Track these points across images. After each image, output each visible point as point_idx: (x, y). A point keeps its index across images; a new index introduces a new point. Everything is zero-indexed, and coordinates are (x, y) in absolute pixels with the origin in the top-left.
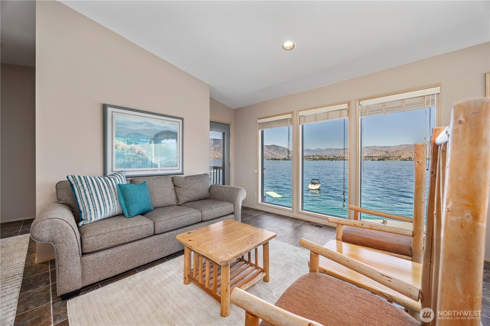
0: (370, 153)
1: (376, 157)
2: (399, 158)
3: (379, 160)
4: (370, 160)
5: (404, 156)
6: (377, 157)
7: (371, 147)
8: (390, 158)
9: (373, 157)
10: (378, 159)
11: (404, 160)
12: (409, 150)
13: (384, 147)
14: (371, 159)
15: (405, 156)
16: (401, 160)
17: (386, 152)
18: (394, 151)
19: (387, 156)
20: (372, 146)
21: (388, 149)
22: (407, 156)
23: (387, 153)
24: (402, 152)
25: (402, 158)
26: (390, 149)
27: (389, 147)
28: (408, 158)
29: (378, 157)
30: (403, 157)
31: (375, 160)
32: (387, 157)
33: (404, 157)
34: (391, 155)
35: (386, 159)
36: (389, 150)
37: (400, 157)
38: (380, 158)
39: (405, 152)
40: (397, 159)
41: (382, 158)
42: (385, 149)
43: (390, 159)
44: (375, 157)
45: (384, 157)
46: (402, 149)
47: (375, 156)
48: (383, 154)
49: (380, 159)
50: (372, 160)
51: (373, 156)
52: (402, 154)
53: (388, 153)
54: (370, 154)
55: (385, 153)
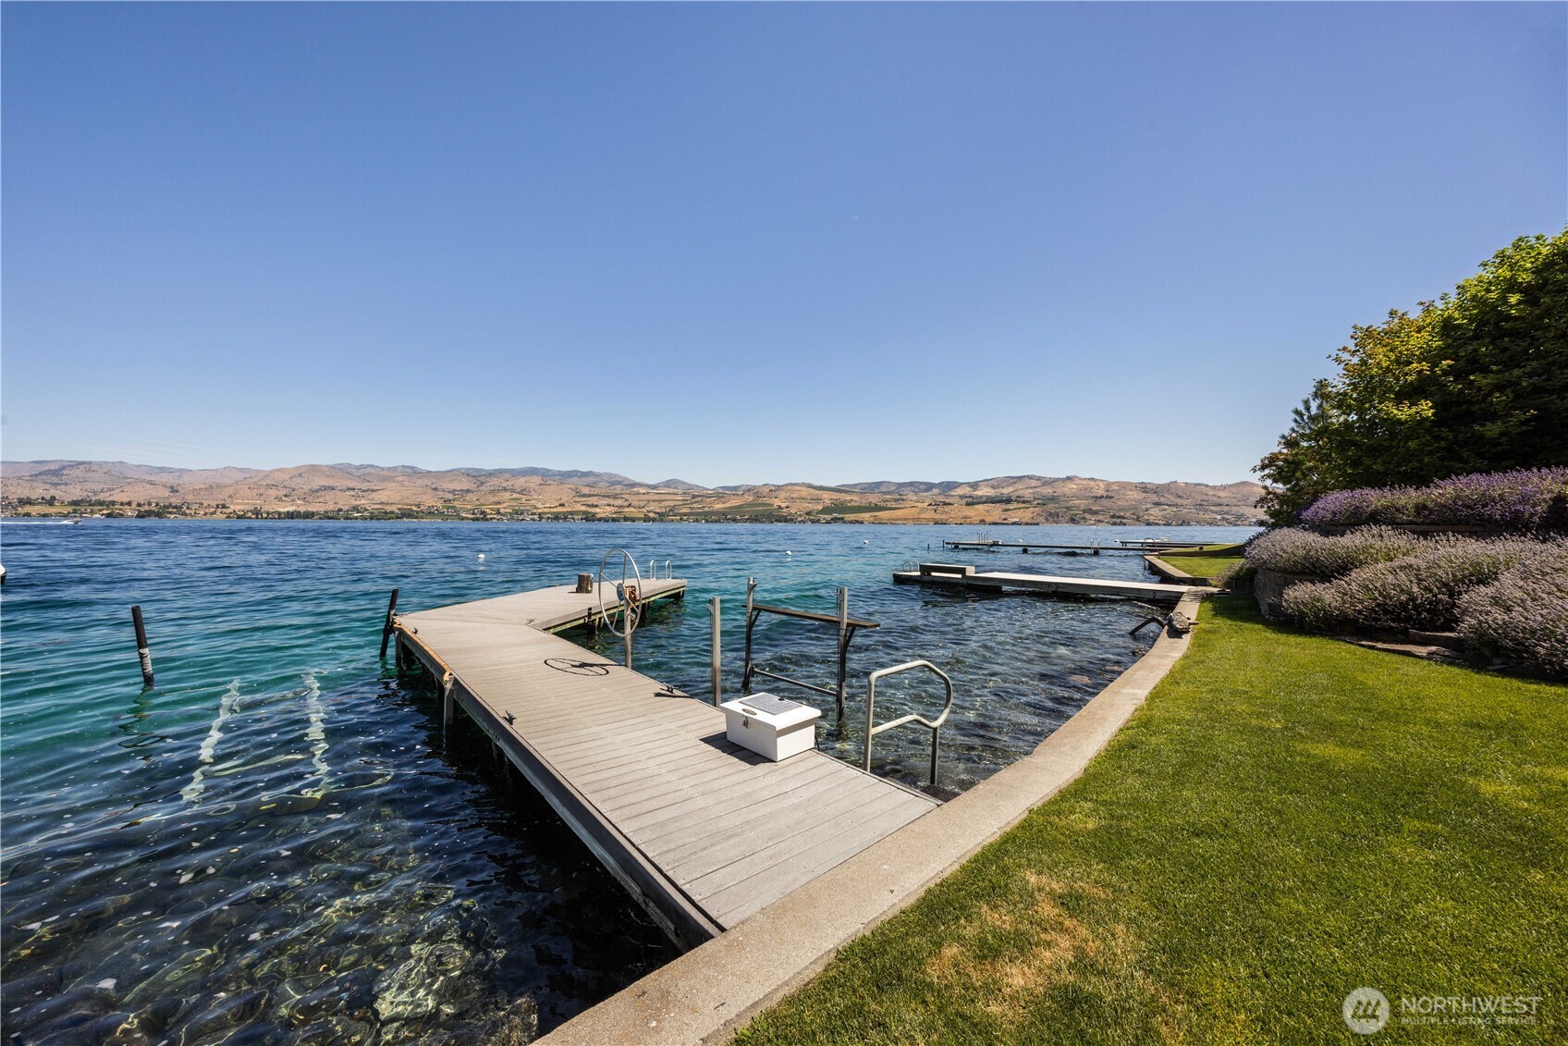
0: (97, 487)
1: (129, 504)
2: (220, 510)
3: (143, 517)
4: (97, 516)
5: (238, 504)
6: (134, 505)
7: (100, 464)
8: (188, 508)
9: (113, 503)
10: (140, 511)
11: (239, 517)
12: (252, 486)
13: (162, 470)
14: (105, 512)
15: (242, 504)
16: (228, 517)
17: (172, 487)
18: (202, 486)
19: (175, 501)
20: (106, 463)
21: (179, 477)
22: (248, 504)
23: (174, 490)
24: (229, 491)
25: (229, 510)
26: (186, 479)
27: (182, 471)
28: (251, 511)
29: (139, 505)
30: (232, 507)
31: (122, 515)
32: (176, 507)
33: (237, 508)
34: (190, 498)
35: (170, 513)
36: (181, 482)
37: (224, 506)
38: (146, 508)
39: (241, 492)
40: (214, 513)
41: (153, 508)
42: (165, 478)
43: (188, 512)
44: (122, 504)
45: (165, 506)
46: (228, 482)
47: (126, 500)
48: (160, 495)
49: (146, 511)
50: (109, 516)
51: (111, 499)
52: (231, 496)
53: (177, 491)
54: (95, 493)
55: (166, 493)
